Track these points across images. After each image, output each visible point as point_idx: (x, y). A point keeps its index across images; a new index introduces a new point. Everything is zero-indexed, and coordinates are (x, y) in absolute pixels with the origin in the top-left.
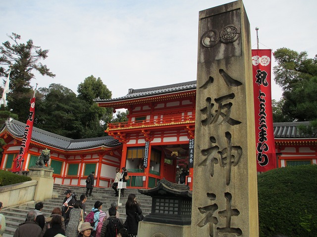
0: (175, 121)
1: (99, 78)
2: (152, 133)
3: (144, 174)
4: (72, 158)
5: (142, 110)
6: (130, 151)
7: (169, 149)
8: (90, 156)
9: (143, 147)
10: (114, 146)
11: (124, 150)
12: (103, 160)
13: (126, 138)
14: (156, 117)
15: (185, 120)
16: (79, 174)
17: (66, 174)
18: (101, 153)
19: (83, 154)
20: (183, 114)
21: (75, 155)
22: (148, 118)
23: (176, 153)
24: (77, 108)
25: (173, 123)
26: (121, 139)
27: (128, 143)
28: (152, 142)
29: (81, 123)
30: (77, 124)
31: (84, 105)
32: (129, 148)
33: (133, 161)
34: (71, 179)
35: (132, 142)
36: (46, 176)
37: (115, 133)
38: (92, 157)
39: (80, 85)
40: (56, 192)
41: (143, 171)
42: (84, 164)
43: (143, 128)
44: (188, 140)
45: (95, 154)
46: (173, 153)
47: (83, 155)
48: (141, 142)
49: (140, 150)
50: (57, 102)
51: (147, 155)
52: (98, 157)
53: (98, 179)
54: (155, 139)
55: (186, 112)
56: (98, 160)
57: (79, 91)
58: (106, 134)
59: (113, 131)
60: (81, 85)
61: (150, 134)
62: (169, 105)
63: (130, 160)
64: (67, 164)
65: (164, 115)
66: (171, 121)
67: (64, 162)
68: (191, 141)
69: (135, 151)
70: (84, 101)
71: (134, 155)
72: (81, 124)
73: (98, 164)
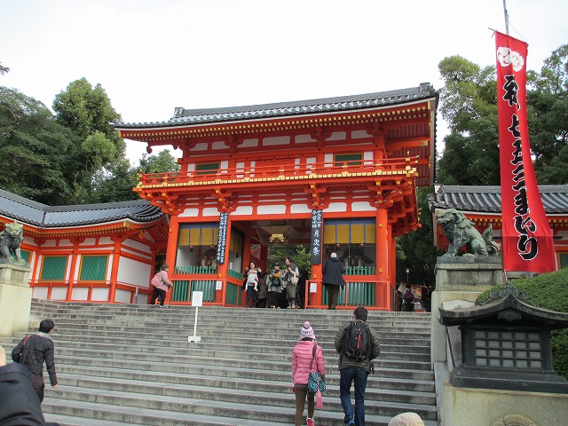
0: (285, 173)
1: (99, 85)
2: (235, 195)
3: (218, 277)
4: (51, 244)
5: (210, 150)
6: (185, 231)
7: (266, 229)
8: (94, 239)
9: (215, 223)
10: (148, 220)
11: (173, 229)
12: (122, 249)
13: (176, 204)
14: (240, 165)
15: (303, 171)
16: (67, 278)
17: (37, 278)
18: (119, 235)
19: (76, 236)
20: (297, 161)
21: (58, 239)
22: (224, 165)
23: (281, 236)
24: (54, 143)
25: (282, 177)
26: (168, 207)
27: (180, 215)
28: (232, 214)
29: (61, 173)
30: (55, 176)
31: (67, 137)
32: (183, 224)
33: (191, 250)
34: (50, 287)
35: (190, 213)
36: (15, 281)
37: (156, 194)
38: (97, 242)
39: (58, 96)
40: (35, 316)
41: (216, 271)
42: (79, 257)
43: (220, 184)
44: (310, 211)
45: (105, 235)
46: (274, 236)
47: (78, 239)
48: (210, 213)
49: (207, 230)
50: (10, 128)
51: (223, 239)
52: (113, 242)
53: (114, 286)
54: (239, 208)
55: (303, 158)
56: (112, 248)
57: (57, 107)
58: (135, 196)
59: (153, 188)
60: (61, 97)
61: (229, 199)
62: (267, 142)
63: (184, 249)
64: (41, 257)
65: (258, 161)
66: (277, 174)
67: (34, 253)
68: (316, 215)
69: (195, 231)
70: (69, 129)
71: (194, 238)
72: (60, 177)
73: (111, 257)
